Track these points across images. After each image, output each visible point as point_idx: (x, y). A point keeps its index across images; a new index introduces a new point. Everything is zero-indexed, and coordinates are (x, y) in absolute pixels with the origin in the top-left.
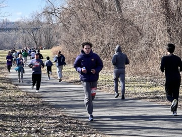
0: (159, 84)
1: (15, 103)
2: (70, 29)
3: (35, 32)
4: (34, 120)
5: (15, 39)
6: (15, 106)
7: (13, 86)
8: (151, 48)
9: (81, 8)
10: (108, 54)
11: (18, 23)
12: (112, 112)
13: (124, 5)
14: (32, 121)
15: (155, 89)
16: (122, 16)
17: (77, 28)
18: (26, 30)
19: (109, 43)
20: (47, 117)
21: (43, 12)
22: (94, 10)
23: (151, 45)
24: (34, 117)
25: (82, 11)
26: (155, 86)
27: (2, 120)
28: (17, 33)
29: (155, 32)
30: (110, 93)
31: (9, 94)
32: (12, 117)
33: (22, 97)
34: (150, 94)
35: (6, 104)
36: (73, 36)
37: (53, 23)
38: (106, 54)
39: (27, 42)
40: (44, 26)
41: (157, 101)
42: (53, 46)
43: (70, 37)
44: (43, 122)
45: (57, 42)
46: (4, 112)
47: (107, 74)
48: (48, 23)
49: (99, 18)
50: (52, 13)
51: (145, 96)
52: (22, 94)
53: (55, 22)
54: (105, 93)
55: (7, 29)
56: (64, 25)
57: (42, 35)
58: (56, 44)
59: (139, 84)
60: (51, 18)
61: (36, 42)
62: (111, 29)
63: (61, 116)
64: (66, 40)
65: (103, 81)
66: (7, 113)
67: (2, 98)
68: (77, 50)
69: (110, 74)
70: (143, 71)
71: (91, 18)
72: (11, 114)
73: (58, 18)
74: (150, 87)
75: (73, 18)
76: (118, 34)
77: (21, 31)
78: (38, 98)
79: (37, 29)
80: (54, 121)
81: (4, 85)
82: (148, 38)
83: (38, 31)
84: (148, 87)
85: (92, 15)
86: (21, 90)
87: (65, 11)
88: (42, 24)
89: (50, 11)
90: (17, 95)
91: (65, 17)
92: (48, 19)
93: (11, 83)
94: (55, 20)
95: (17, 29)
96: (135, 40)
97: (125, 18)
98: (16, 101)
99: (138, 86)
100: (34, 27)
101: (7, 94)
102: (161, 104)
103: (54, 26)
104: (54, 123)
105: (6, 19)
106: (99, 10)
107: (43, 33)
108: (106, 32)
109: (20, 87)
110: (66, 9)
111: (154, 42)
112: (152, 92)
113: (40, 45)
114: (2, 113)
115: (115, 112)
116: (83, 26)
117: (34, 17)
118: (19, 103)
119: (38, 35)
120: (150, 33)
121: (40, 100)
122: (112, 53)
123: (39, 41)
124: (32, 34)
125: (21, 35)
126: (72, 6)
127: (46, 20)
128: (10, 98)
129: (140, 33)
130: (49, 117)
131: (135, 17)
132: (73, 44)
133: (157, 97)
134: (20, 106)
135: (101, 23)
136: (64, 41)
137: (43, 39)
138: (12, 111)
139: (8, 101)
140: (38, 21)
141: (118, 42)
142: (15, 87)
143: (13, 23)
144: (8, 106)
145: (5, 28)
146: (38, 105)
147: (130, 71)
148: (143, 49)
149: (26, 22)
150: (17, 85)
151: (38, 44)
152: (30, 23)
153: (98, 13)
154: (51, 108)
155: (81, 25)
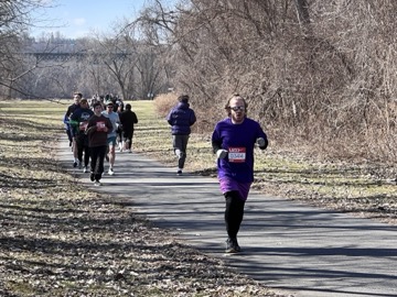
0: (388, 180)
1: (71, 215)
2: (196, 57)
3: (119, 63)
4: (113, 252)
5: (76, 76)
6: (72, 221)
7: (68, 177)
8: (371, 101)
9: (221, 12)
10: (277, 112)
11: (83, 41)
12: (284, 240)
13: (314, 8)
14: (108, 255)
15: (378, 190)
16: (310, 31)
17: (211, 54)
18: (99, 58)
19: (280, 90)
20: (141, 248)
21: (139, 20)
22: (250, 17)
23: (371, 95)
24: (113, 245)
25: (223, 18)
26: (379, 184)
27: (44, 251)
28: (80, 64)
29: (382, 67)
30: (279, 198)
31: (61, 196)
32: (65, 246)
33: (86, 202)
34: (368, 202)
35: (52, 216)
36: (203, 73)
37: (161, 42)
38: (274, 114)
39: (103, 84)
40: (141, 50)
41: (381, 217)
42: (158, 92)
43: (195, 73)
44: (131, 258)
45: (168, 85)
46: (47, 234)
47: (274, 157)
48: (149, 43)
49: (260, 33)
50: (157, 22)
51: (356, 206)
52: (87, 195)
53: (164, 42)
54: (268, 196)
55: (58, 55)
56: (184, 48)
57: (135, 68)
58: (165, 89)
59: (343, 180)
60: (155, 31)
61: (120, 82)
62: (286, 60)
63: (171, 246)
64: (186, 81)
65: (265, 171)
66: (54, 237)
67: (44, 203)
68: (210, 102)
69: (281, 157)
70: (352, 152)
71: (242, 34)
72: (63, 239)
73: (169, 33)
74: (368, 185)
75: (203, 34)
76: (299, 70)
77: (90, 58)
78: (123, 204)
79: (124, 56)
80: (156, 256)
81: (49, 175)
82: (366, 79)
83: (127, 61)
84: (363, 185)
85: (244, 28)
86: (86, 188)
87: (185, 17)
88: (135, 44)
89: (154, 16)
90: (78, 197)
91: (186, 30)
92: (150, 35)
93: (65, 172)
94: (163, 36)
96: (338, 83)
97: (317, 34)
98: (74, 212)
99: (341, 184)
100: (118, 51)
101: (55, 194)
102: (390, 224)
103: (162, 50)
104: (155, 260)
105: (58, 33)
106: (260, 17)
107: (138, 64)
108: (275, 65)
109: (83, 180)
110: (188, 13)
111: (379, 89)
112: (371, 198)
113: (131, 89)
114: (44, 237)
115: (288, 239)
116: (225, 52)
117: (119, 30)
118: (80, 215)
119: (126, 69)
120: (371, 69)
121: (127, 209)
122: (286, 111)
123: (127, 81)
124: (112, 66)
125: (89, 67)
126: (201, 8)
127: (145, 37)
128: (63, 204)
129: (348, 68)
130: (146, 248)
131: (339, 33)
132: (203, 89)
133: (381, 209)
134: (83, 221)
135: (263, 45)
136: (183, 82)
137: (138, 77)
138: (65, 231)
139: (57, 211)
140: (126, 38)
141: (299, 86)
142: (72, 179)
143: (73, 42)
144: (57, 221)
145: (56, 52)
146: (122, 221)
147: (324, 150)
148: (354, 102)
149: (101, 40)
150: (77, 176)
151: (126, 88)
152: (109, 43)
153: (256, 23)
154: (150, 228)
155: (221, 49)
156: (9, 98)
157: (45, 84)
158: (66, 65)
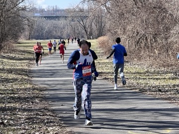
3: (85, 21)
11: (68, 11)
18: (75, 19)
39: (76, 31)
55: (56, 17)
57: (93, 23)
61: (85, 31)
77: (70, 19)
79: (87, 17)
95: (66, 17)
100: (84, 15)
105: (56, 6)
107: (94, 21)
113: (91, 34)
119: (88, 24)
123: (89, 30)
124: (81, 23)
143: (63, 10)
145: (55, 16)
151: (88, 33)
156: (29, 39)
157: (49, 32)
158: (60, 22)
